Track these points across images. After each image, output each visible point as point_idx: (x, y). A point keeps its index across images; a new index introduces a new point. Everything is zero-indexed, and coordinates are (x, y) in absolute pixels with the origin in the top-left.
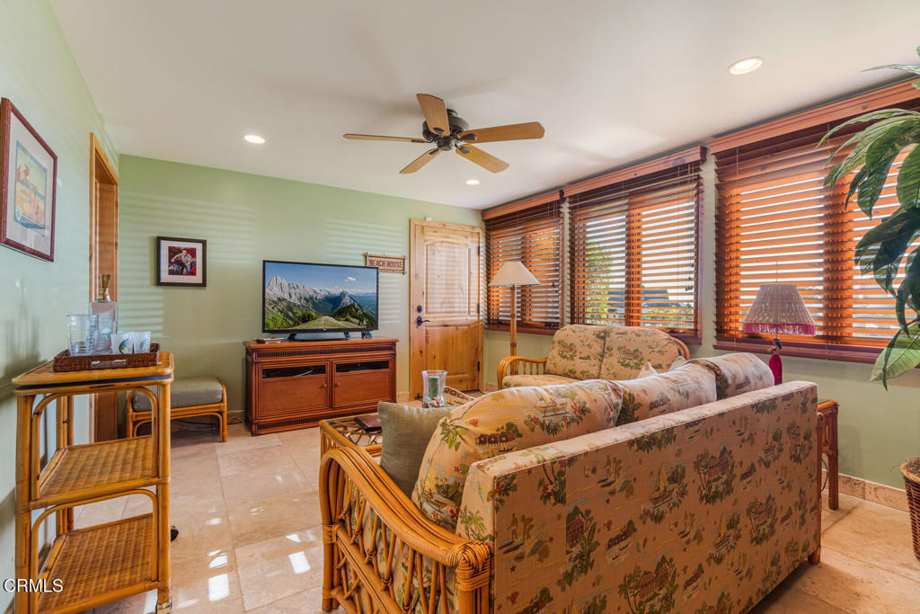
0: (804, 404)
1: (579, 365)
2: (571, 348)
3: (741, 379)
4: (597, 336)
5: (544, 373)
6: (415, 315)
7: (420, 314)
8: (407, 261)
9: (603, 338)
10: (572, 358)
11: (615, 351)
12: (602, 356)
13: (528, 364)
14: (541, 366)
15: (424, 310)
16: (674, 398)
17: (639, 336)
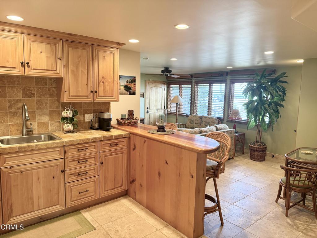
0: (231, 132)
1: (195, 125)
2: (193, 121)
3: (221, 128)
4: (200, 118)
5: (185, 128)
6: (146, 110)
7: (148, 110)
8: (144, 94)
9: (201, 119)
10: (193, 124)
11: (204, 122)
12: (201, 123)
13: (181, 125)
14: (185, 125)
15: (149, 108)
16: (208, 131)
17: (209, 118)
